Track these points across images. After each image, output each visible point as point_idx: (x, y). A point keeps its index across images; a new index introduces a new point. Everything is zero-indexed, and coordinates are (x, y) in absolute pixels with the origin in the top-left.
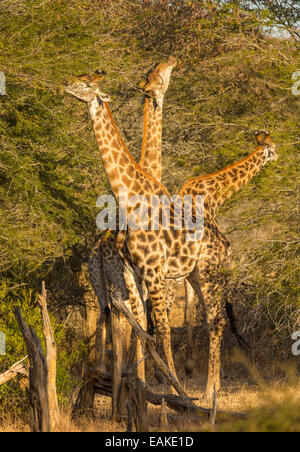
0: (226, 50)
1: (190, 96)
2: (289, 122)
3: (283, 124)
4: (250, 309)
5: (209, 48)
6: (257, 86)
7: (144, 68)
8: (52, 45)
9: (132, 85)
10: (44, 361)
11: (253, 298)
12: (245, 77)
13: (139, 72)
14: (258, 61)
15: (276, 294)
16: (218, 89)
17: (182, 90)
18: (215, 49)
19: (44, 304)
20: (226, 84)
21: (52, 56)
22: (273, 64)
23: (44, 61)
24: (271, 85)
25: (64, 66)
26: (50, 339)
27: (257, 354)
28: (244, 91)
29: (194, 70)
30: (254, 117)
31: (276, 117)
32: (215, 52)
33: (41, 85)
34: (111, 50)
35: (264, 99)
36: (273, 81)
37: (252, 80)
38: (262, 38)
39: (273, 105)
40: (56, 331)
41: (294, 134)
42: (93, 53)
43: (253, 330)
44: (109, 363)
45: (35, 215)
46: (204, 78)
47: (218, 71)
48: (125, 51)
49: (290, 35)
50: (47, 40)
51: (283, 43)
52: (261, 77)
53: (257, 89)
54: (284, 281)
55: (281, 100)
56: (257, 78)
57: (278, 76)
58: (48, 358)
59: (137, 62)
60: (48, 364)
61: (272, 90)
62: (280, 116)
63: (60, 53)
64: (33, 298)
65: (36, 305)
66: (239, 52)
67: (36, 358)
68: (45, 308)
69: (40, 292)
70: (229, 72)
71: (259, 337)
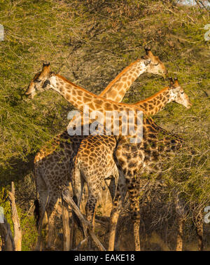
0: (149, 14)
1: (122, 47)
2: (194, 67)
3: (189, 69)
4: (163, 204)
5: (136, 12)
6: (171, 40)
7: (89, 26)
8: (21, 9)
9: (79, 39)
10: (12, 240)
11: (167, 196)
12: (162, 33)
13: (84, 29)
14: (172, 22)
15: (183, 194)
16: (142, 42)
17: (116, 43)
18: (140, 13)
19: (13, 199)
20: (148, 39)
21: (21, 17)
22: (183, 24)
23: (15, 21)
24: (182, 40)
25: (30, 25)
26: (17, 225)
27: (169, 238)
28: (162, 44)
29: (125, 28)
30: (168, 62)
31: (184, 63)
32: (140, 15)
33: (13, 38)
34: (64, 13)
35: (176, 50)
36: (183, 37)
37: (167, 36)
38: (175, 5)
39: (183, 54)
40: (22, 218)
41: (198, 76)
42: (52, 15)
43: (167, 220)
44: (60, 242)
45: (7, 133)
46: (132, 34)
47: (142, 28)
48: (75, 14)
49: (195, 3)
50: (18, 6)
51: (191, 9)
52: (174, 33)
53: (171, 43)
54: (190, 184)
55: (188, 50)
56: (171, 35)
57: (187, 33)
58: (15, 239)
59: (83, 21)
60: (15, 243)
61: (182, 43)
62: (188, 63)
63: (27, 15)
64: (5, 195)
65: (8, 199)
66: (158, 15)
67: (7, 238)
68: (14, 202)
69: (10, 191)
70: (151, 30)
71: (171, 225)
